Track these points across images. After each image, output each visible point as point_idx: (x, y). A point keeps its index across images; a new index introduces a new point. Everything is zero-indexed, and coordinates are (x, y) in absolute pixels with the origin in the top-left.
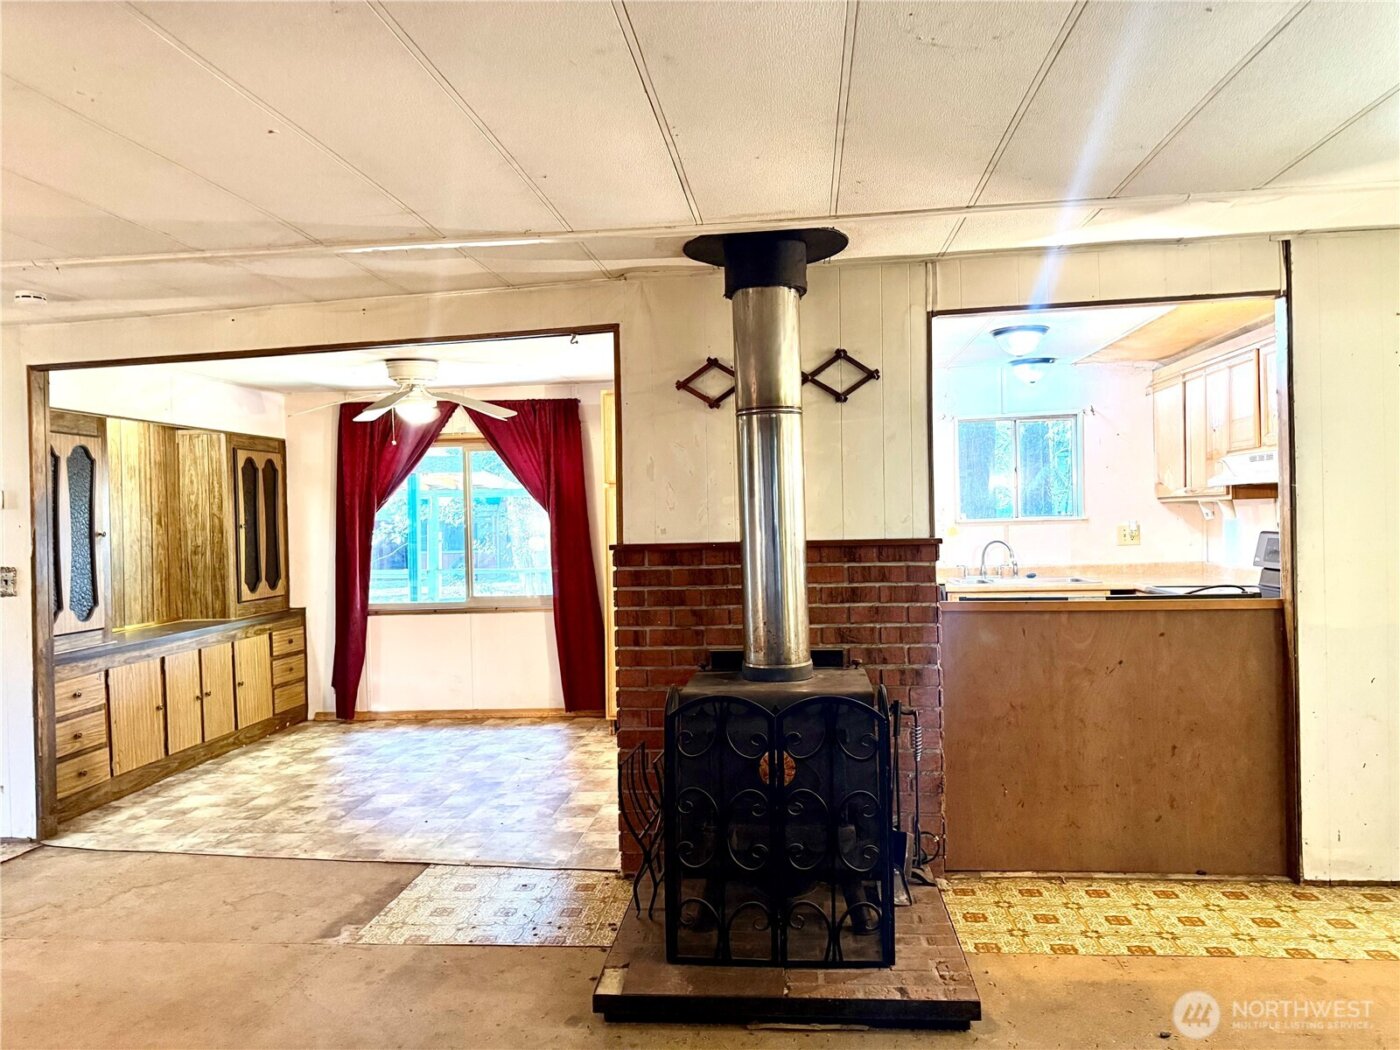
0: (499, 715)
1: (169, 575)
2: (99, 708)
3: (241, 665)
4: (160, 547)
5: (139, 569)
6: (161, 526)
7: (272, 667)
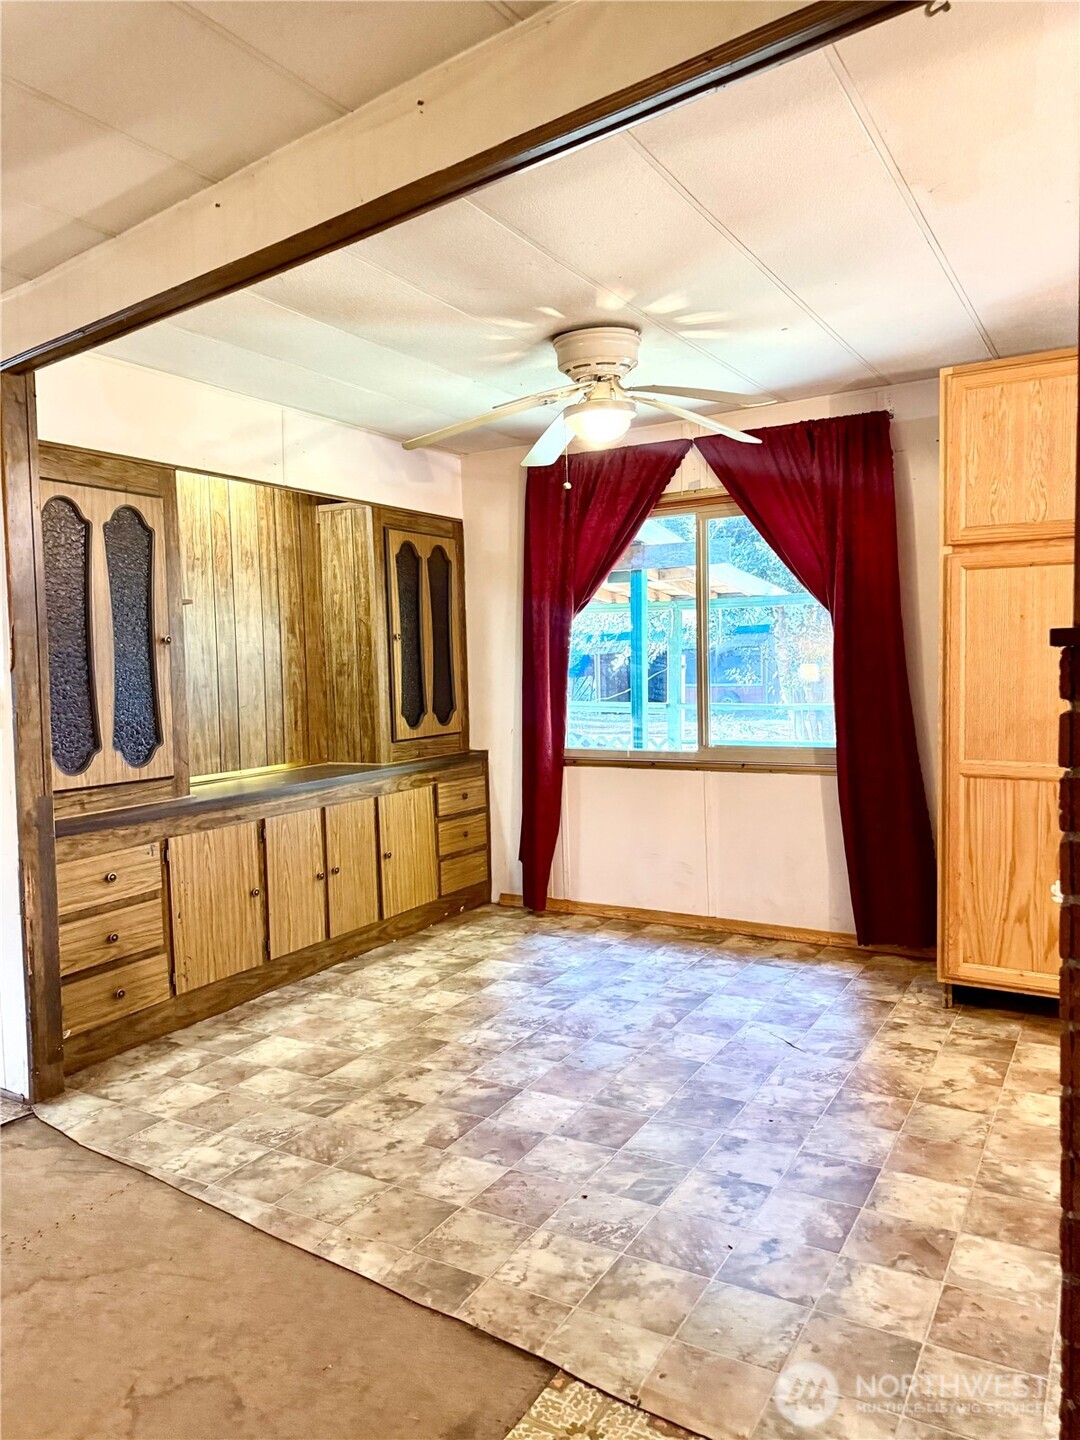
0: (749, 930)
1: (306, 703)
2: (153, 895)
3: (388, 829)
4: (293, 664)
5: (262, 693)
6: (295, 635)
7: (436, 831)
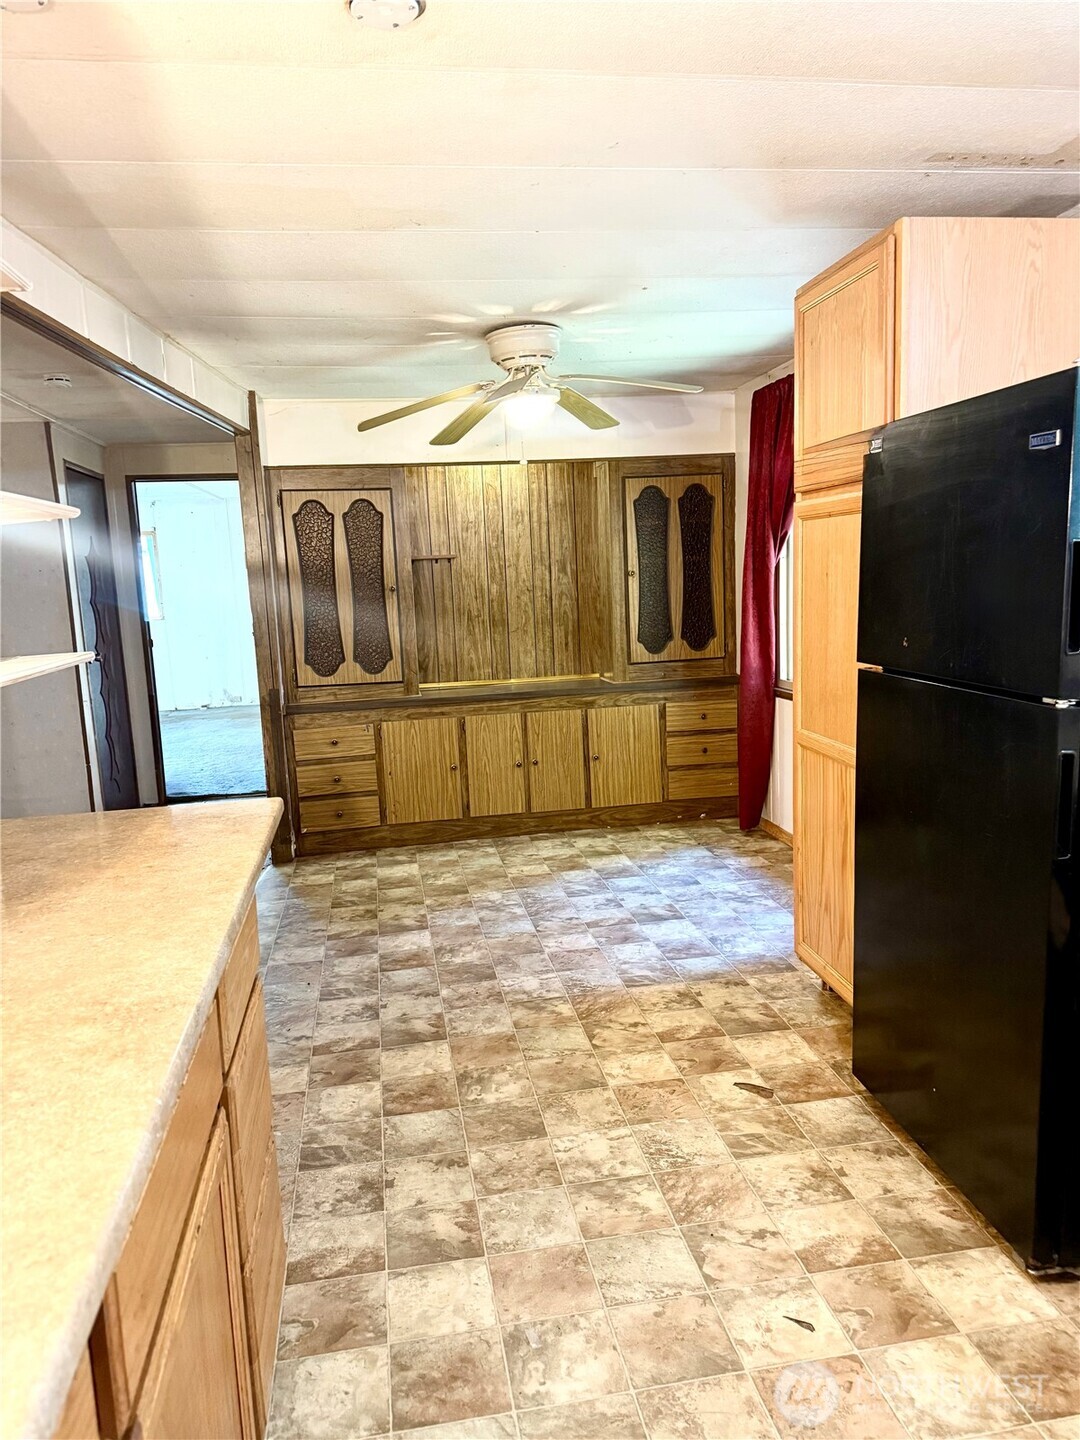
1: (578, 629)
2: (372, 757)
3: (598, 736)
4: (564, 597)
5: (532, 620)
6: (566, 574)
7: (663, 744)
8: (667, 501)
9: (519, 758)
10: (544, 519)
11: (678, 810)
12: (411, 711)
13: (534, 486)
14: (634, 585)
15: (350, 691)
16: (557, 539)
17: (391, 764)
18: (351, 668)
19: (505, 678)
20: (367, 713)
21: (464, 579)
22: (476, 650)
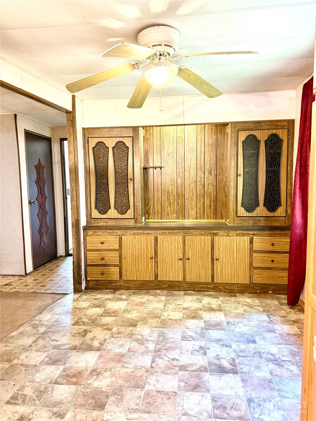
2: (116, 250)
3: (219, 249)
4: (210, 185)
5: (195, 195)
6: (212, 175)
7: (251, 256)
8: (259, 142)
9: (181, 256)
10: (203, 151)
11: (257, 288)
12: (135, 231)
13: (199, 137)
14: (241, 180)
15: (113, 221)
16: (208, 160)
17: (125, 254)
18: (113, 212)
19: (182, 219)
20: (116, 231)
21: (166, 177)
22: (170, 207)
